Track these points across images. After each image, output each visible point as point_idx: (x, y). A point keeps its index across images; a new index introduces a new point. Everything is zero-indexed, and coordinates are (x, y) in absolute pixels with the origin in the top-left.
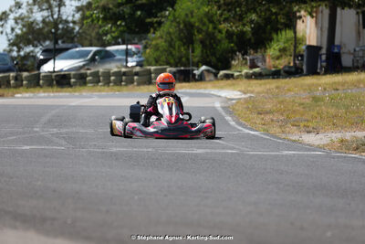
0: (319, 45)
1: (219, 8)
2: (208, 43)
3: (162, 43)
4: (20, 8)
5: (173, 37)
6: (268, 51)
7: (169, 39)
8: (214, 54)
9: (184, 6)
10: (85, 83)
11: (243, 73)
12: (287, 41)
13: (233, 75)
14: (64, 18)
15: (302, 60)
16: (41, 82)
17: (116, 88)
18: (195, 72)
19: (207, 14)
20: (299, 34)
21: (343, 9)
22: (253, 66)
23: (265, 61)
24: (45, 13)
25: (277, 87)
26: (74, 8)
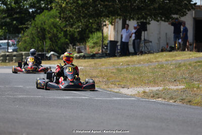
0: (116, 40)
1: (60, 19)
2: (53, 38)
3: (28, 39)
5: (34, 36)
6: (88, 43)
7: (32, 37)
8: (56, 46)
9: (40, 19)
11: (75, 56)
12: (98, 38)
15: (107, 49)
17: (3, 63)
18: (47, 55)
19: (53, 23)
20: (105, 35)
21: (130, 20)
22: (79, 52)
23: (86, 49)
25: (95, 63)
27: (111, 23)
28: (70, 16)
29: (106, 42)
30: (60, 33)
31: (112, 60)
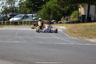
0: (85, 15)
1: (58, 4)
2: (55, 14)
3: (42, 14)
4: (3, 4)
5: (45, 12)
6: (71, 16)
8: (56, 17)
9: (48, 4)
10: (22, 24)
11: (65, 22)
12: (76, 13)
13: (62, 23)
14: (15, 6)
15: (80, 19)
16: (10, 23)
17: (30, 25)
18: (51, 21)
19: (54, 6)
20: (79, 12)
21: (92, 5)
22: (67, 20)
23: (70, 19)
24: (10, 5)
25: (75, 26)
26: (18, 4)
27: (82, 7)
28: (63, 3)
29: (80, 16)
30: (58, 11)
31: (83, 24)
